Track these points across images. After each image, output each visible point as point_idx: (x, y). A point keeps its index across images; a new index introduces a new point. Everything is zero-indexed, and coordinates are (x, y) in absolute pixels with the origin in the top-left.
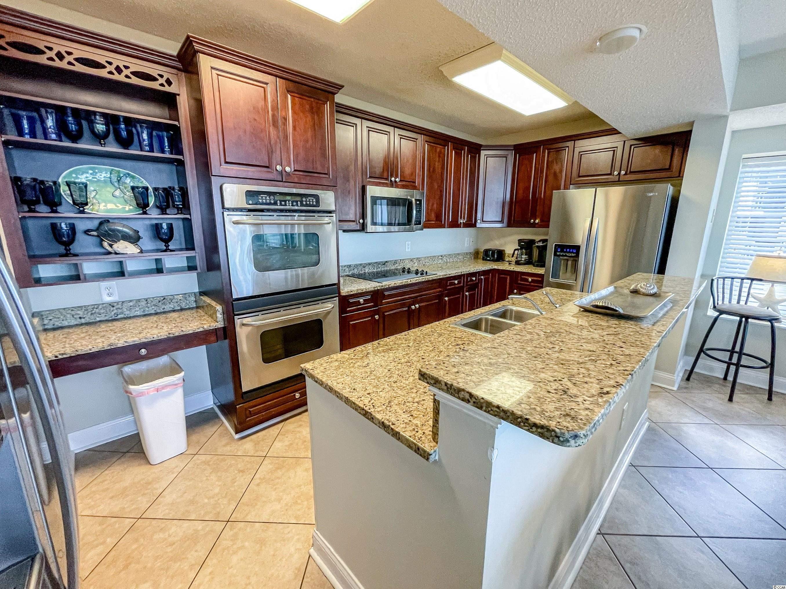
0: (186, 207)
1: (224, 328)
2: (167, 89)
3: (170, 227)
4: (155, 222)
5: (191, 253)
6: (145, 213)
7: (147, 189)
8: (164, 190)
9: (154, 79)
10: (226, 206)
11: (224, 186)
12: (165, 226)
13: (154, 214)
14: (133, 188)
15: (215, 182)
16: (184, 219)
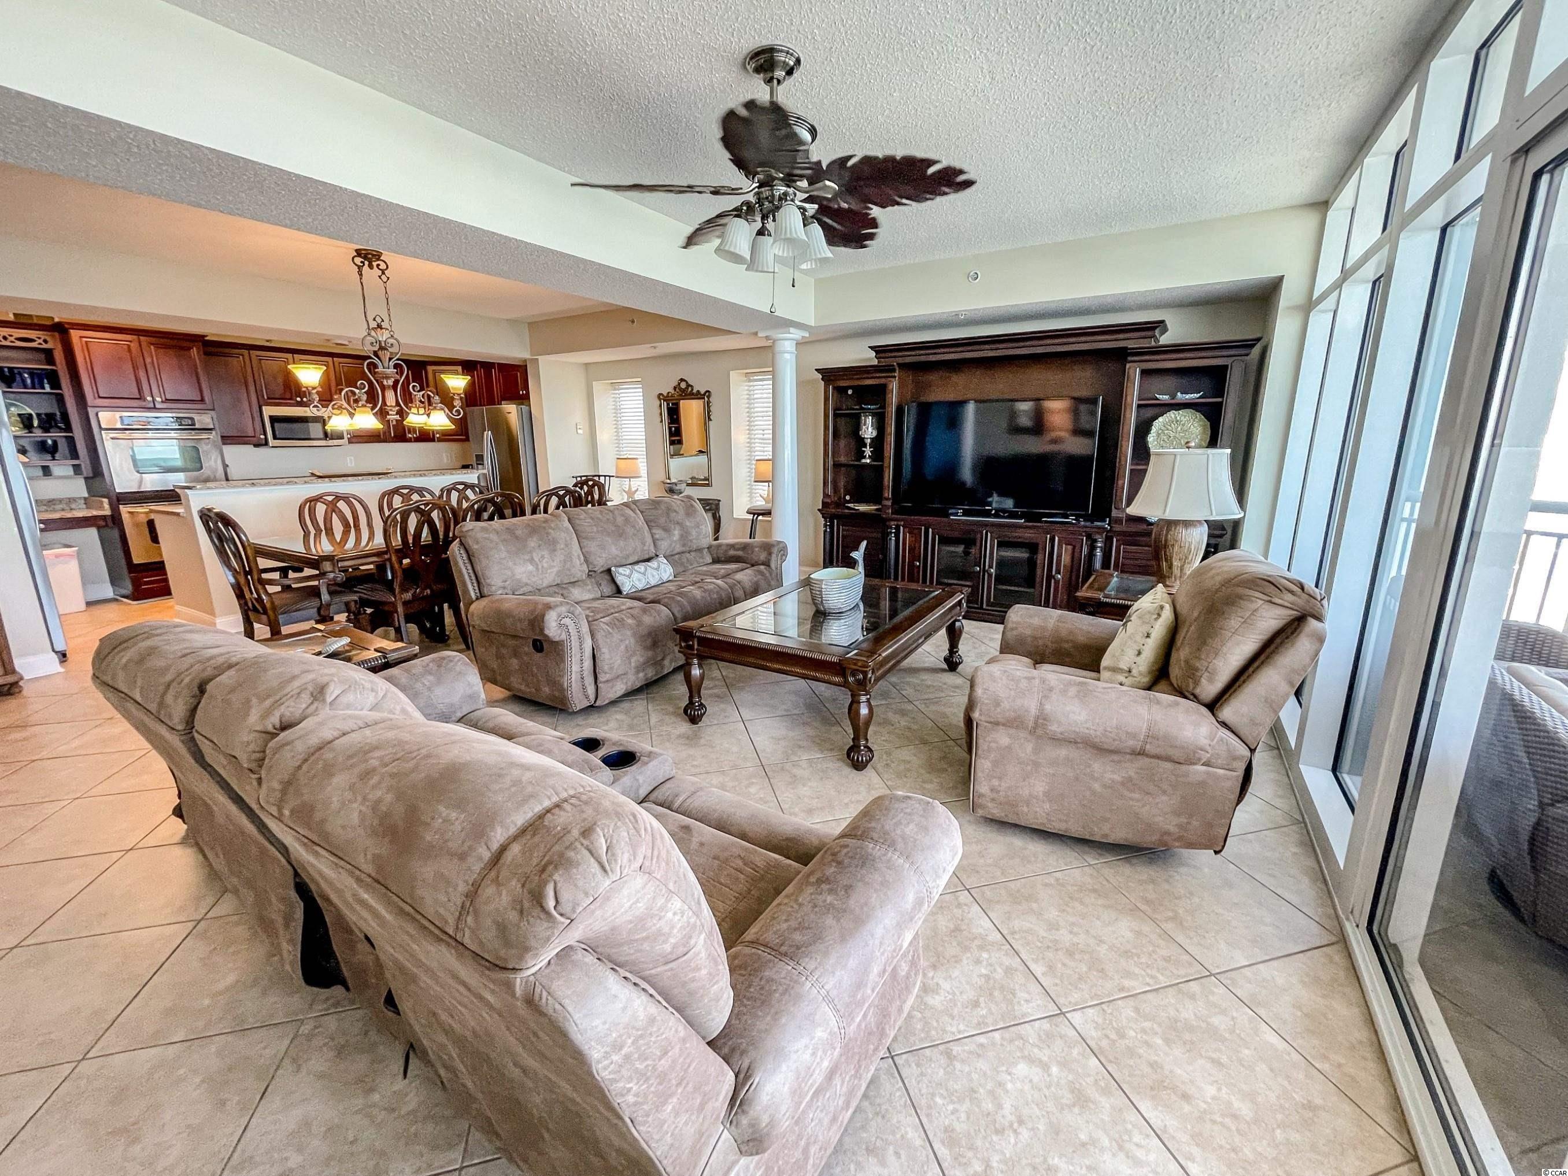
0: (68, 428)
1: (112, 516)
2: (45, 346)
3: (55, 443)
4: (39, 439)
5: (76, 462)
6: (31, 432)
7: (31, 415)
8: (46, 414)
9: (34, 341)
10: (103, 426)
11: (100, 414)
12: (50, 442)
13: (38, 434)
14: (19, 415)
15: (91, 412)
16: (66, 437)
